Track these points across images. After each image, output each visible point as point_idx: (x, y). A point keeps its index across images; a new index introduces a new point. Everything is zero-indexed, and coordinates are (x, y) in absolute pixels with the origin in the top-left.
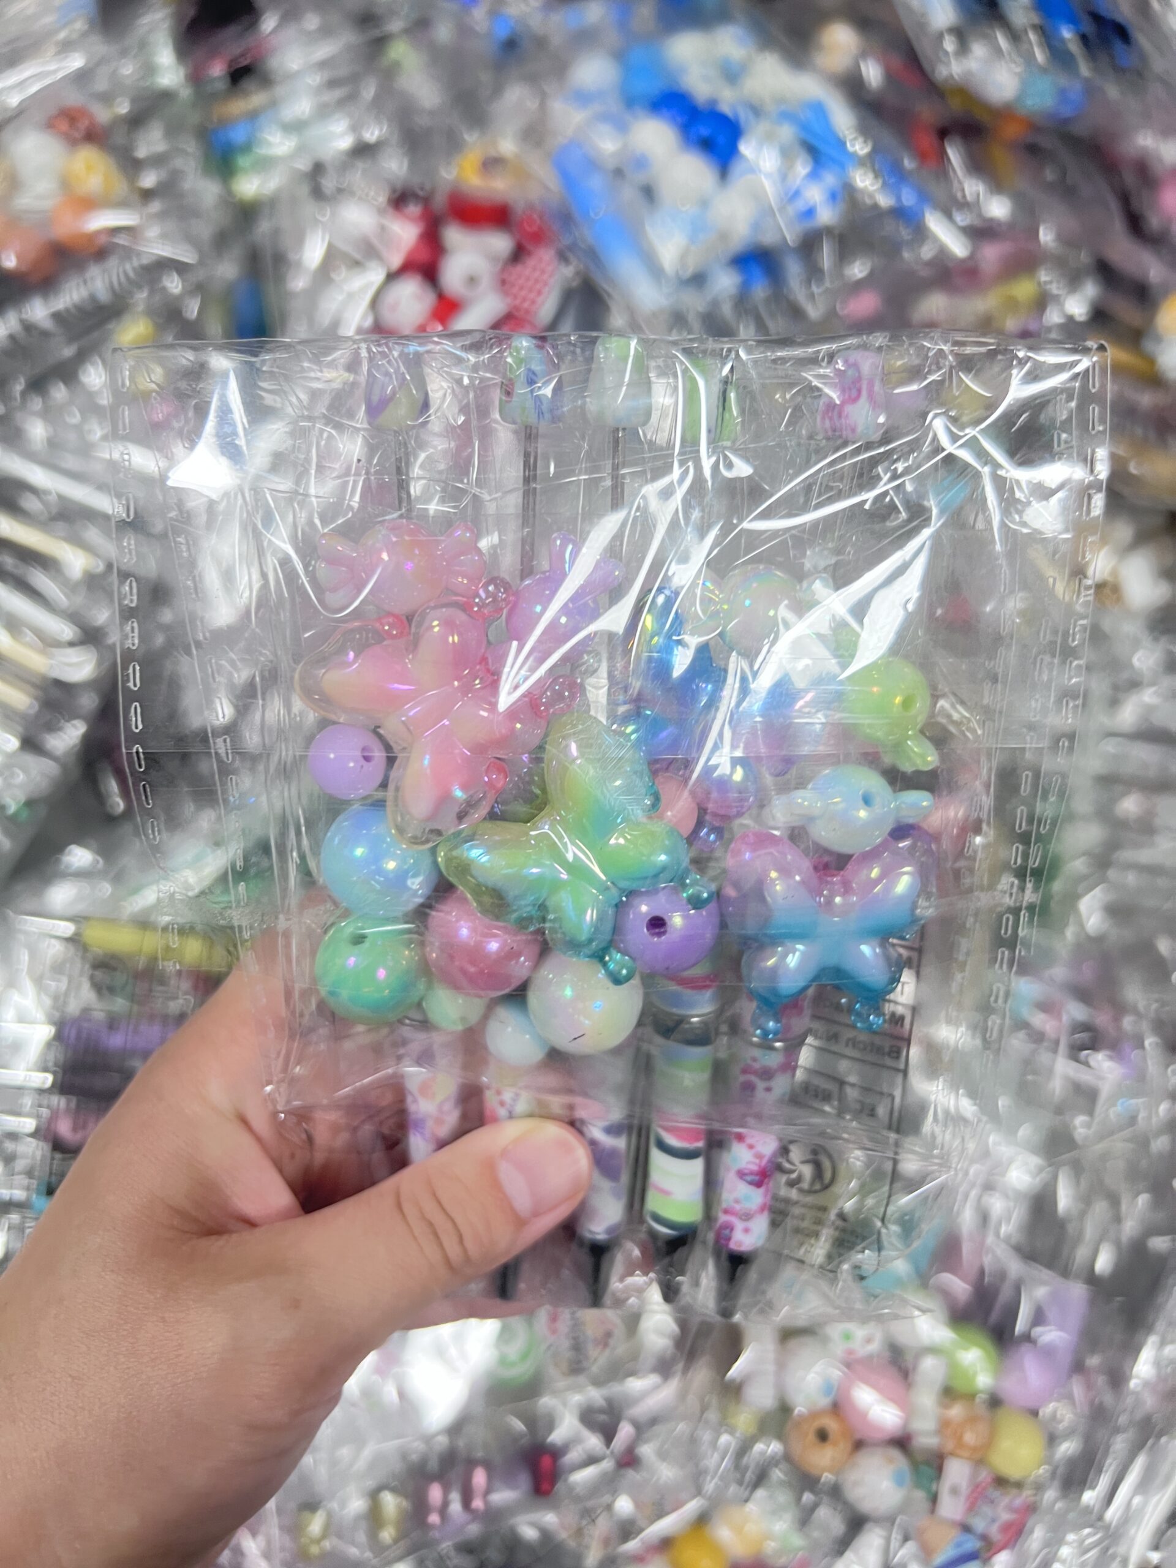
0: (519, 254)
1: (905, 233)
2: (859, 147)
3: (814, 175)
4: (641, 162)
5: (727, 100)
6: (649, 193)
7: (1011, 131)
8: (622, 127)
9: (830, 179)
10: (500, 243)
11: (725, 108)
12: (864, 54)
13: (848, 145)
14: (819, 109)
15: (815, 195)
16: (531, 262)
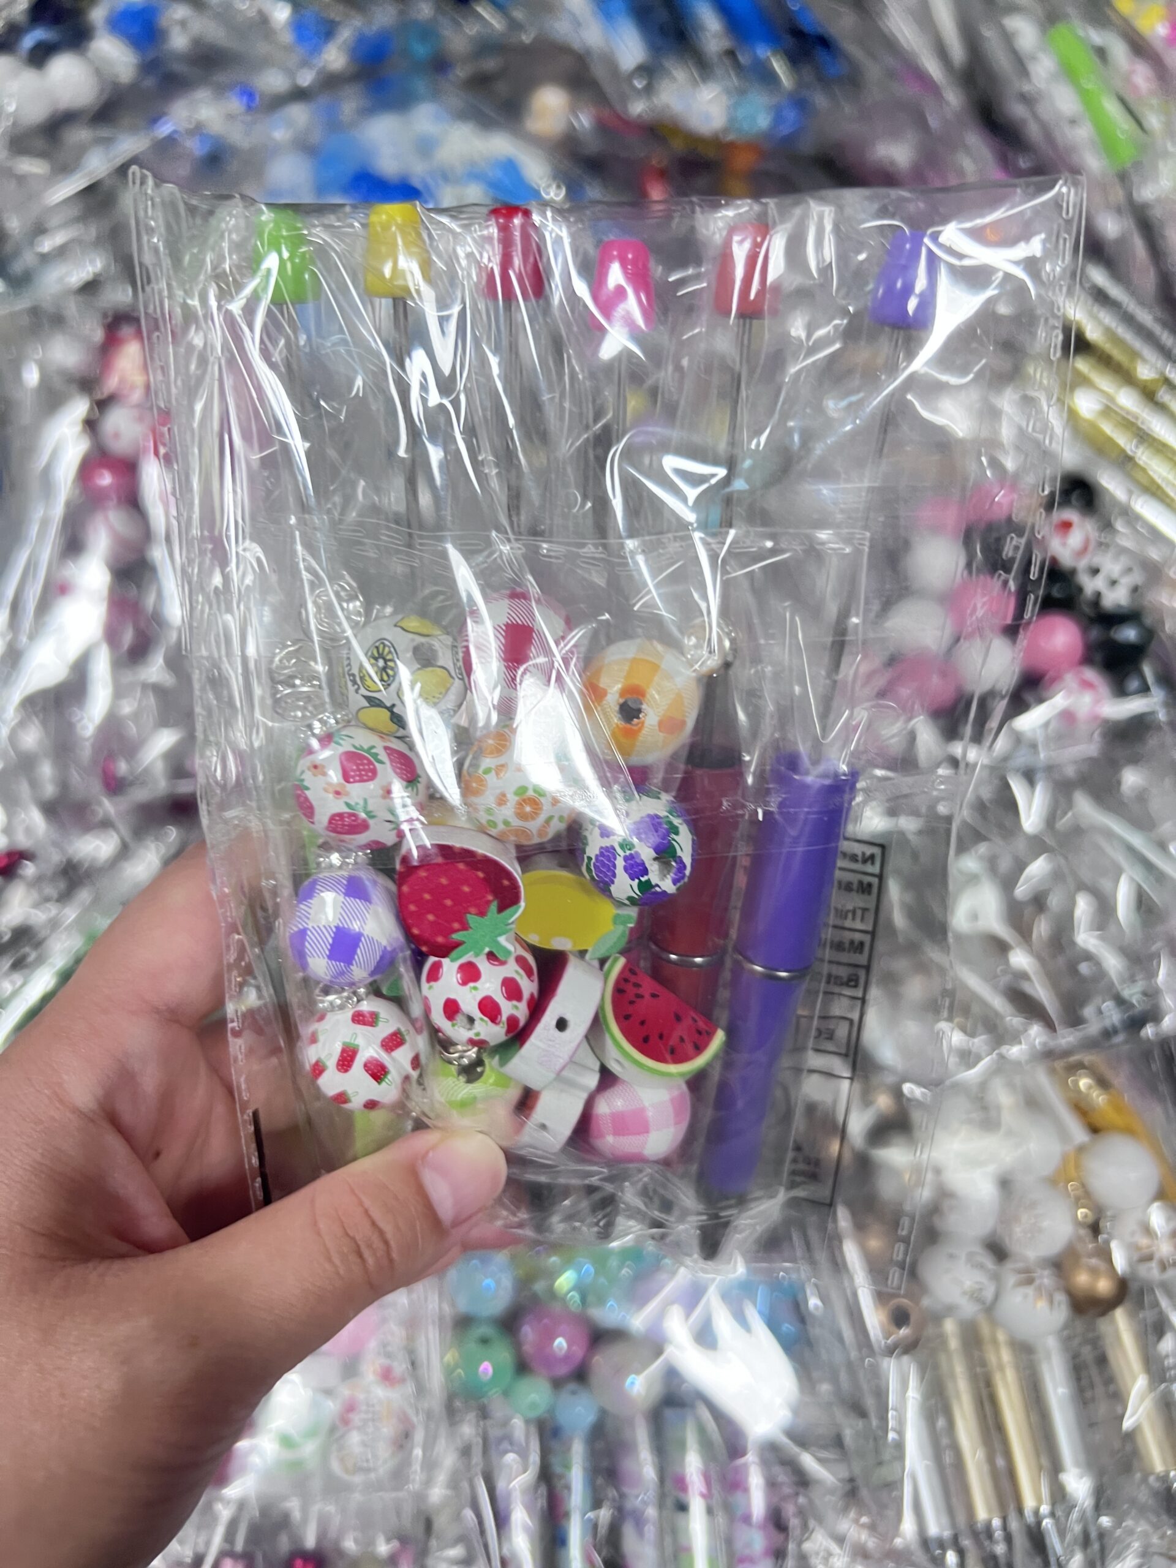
2: (555, 194)
5: (417, 175)
7: (743, 161)
11: (414, 181)
12: (573, 110)
13: (543, 193)
14: (510, 167)
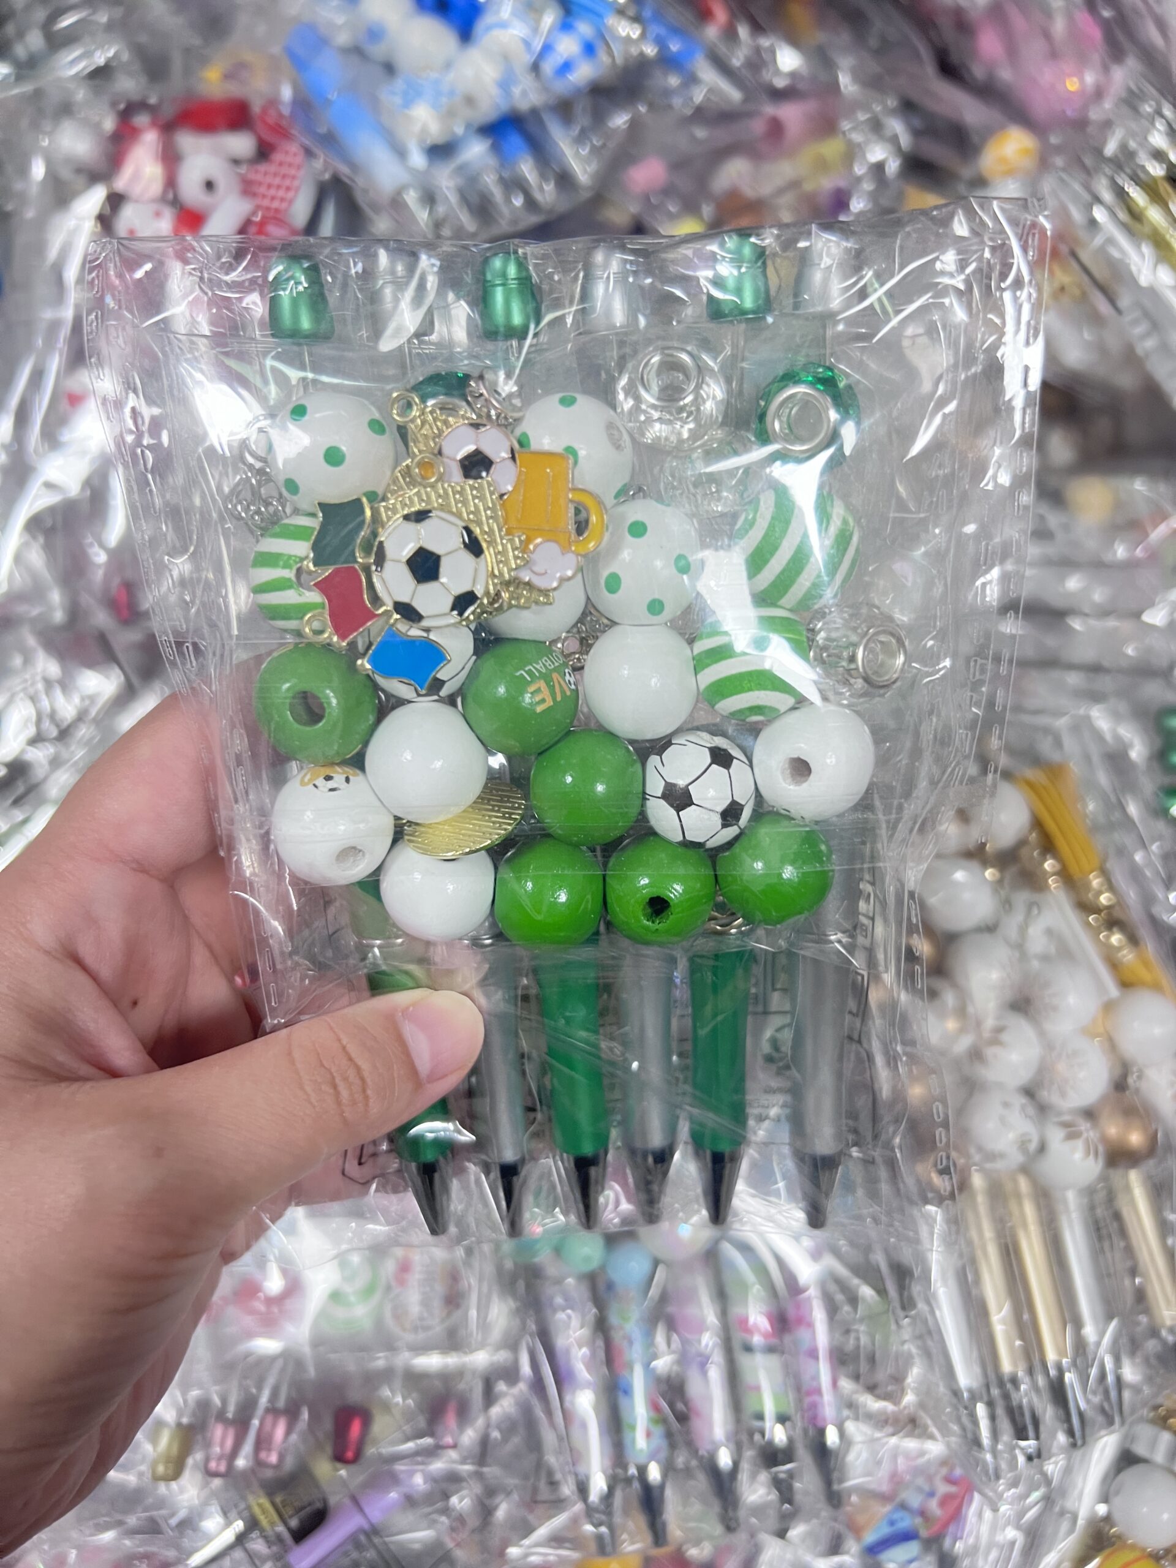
0: (264, 152)
1: (674, 81)
3: (565, 26)
4: (375, 33)
6: (389, 69)
9: (585, 29)
10: (241, 144)
15: (568, 46)
16: (277, 157)
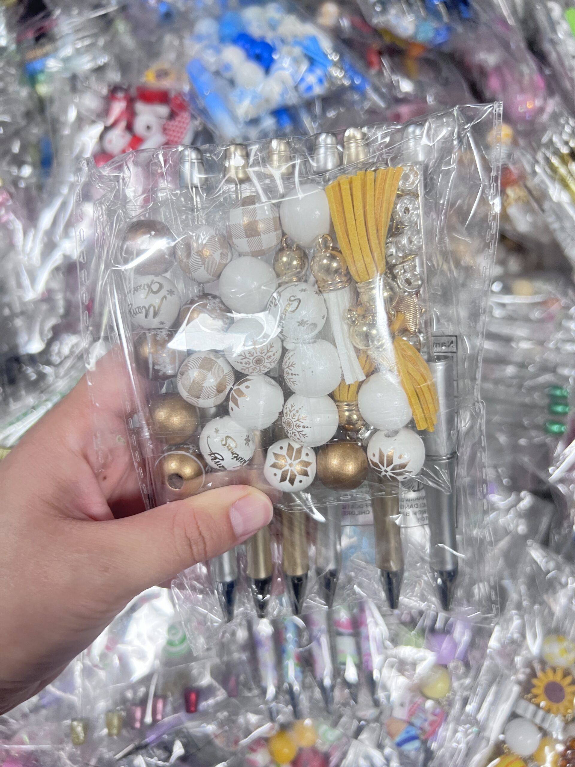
0: (172, 115)
1: (356, 97)
2: (335, 58)
3: (311, 70)
4: (227, 67)
5: (270, 37)
6: (232, 82)
7: (416, 52)
8: (218, 51)
9: (319, 72)
10: (163, 110)
11: (269, 41)
12: (341, 16)
13: (329, 56)
14: (314, 40)
15: (311, 79)
16: (178, 119)
